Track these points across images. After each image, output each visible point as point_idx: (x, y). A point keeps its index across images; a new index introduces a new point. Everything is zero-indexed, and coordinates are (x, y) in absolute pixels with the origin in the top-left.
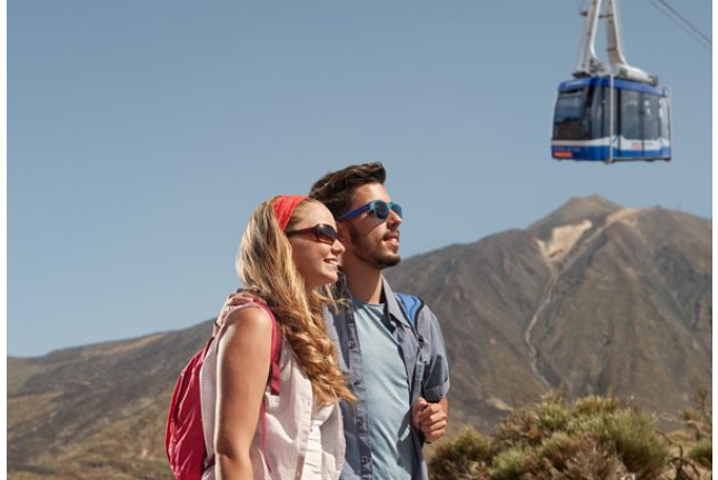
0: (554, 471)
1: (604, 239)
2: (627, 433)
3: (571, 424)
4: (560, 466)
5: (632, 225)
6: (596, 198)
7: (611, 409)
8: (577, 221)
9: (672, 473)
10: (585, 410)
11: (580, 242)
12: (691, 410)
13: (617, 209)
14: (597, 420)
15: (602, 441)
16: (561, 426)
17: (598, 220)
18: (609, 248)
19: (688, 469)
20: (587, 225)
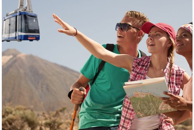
0: (8, 125)
1: (15, 61)
2: (30, 117)
3: (14, 113)
4: (10, 124)
5: (24, 58)
6: (15, 50)
7: (25, 109)
8: (9, 55)
9: (38, 128)
10: (18, 109)
11: (9, 61)
12: (45, 112)
13: (20, 53)
14: (22, 112)
15: (22, 118)
16: (11, 113)
17: (15, 56)
18: (17, 64)
19: (43, 128)
20: (11, 57)
